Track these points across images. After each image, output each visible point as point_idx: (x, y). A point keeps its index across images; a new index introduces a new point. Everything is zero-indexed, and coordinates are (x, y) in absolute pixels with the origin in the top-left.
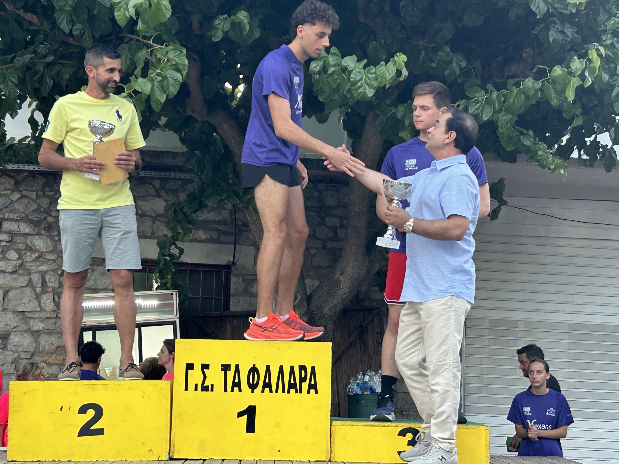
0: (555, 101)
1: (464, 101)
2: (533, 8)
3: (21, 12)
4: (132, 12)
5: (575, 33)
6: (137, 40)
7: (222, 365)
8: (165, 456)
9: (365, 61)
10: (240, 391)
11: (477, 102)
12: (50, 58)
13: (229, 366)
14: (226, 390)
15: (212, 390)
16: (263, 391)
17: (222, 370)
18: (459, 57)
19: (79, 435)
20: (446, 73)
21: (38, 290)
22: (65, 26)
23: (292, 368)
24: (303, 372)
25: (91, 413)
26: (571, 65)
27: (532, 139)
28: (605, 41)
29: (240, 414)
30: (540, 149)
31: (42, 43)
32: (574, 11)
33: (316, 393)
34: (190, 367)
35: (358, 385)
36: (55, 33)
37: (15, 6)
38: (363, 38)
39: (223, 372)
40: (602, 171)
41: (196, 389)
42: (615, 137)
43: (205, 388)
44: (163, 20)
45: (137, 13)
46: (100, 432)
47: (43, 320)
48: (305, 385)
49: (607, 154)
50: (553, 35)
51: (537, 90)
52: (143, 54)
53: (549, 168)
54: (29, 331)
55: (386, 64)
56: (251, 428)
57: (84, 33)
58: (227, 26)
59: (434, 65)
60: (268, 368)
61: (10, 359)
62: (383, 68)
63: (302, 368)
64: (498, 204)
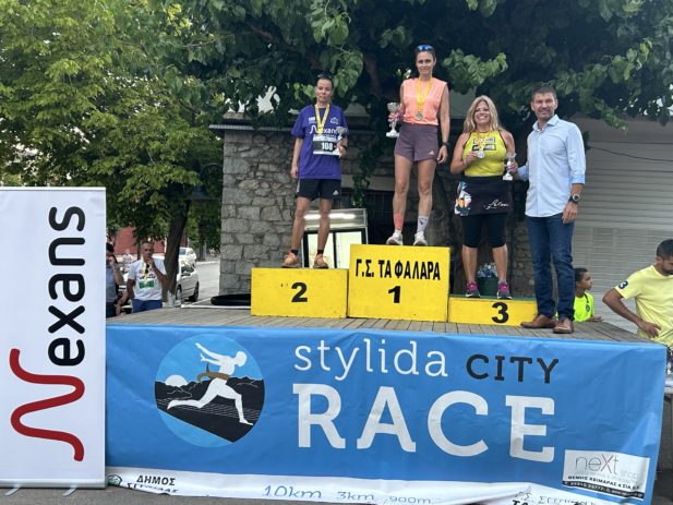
0: (616, 80)
1: (553, 80)
3: (261, 32)
7: (379, 261)
8: (344, 316)
9: (479, 59)
10: (390, 277)
11: (562, 81)
13: (384, 261)
14: (381, 276)
15: (373, 276)
16: (405, 277)
17: (379, 263)
18: (551, 50)
19: (293, 301)
21: (281, 207)
23: (423, 263)
24: (430, 266)
25: (299, 288)
26: (627, 55)
27: (603, 106)
28: (657, 35)
29: (390, 291)
30: (608, 112)
31: (276, 50)
32: (631, 17)
33: (439, 279)
34: (359, 261)
35: (483, 271)
36: (282, 44)
37: (257, 28)
39: (380, 265)
41: (363, 275)
43: (368, 275)
46: (305, 300)
47: (285, 226)
48: (432, 274)
49: (663, 113)
51: (603, 73)
53: (615, 126)
55: (493, 60)
56: (397, 300)
57: (300, 43)
60: (408, 263)
62: (491, 64)
63: (430, 263)
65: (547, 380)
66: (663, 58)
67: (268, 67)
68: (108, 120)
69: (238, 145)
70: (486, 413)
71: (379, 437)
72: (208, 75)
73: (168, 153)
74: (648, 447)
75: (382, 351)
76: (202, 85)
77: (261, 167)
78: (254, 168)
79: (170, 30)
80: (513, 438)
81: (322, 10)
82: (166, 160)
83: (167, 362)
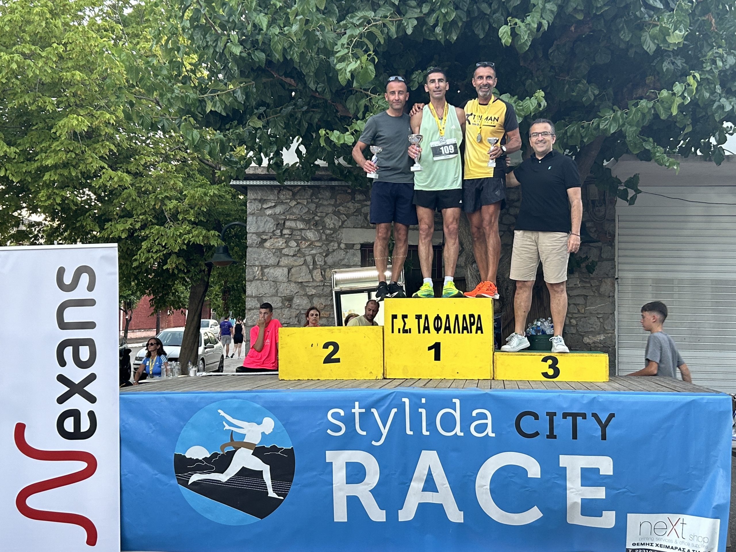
0: (664, 116)
1: (597, 119)
2: (645, 48)
3: (283, 78)
4: (348, 75)
5: (684, 62)
6: (361, 92)
7: (416, 315)
8: (380, 377)
9: (516, 97)
10: (429, 332)
11: (606, 119)
12: (305, 108)
13: (421, 316)
14: (419, 332)
15: (410, 332)
16: (445, 332)
17: (416, 318)
18: (593, 87)
19: (324, 363)
20: (584, 99)
21: (311, 267)
22: (312, 86)
23: (464, 317)
24: (472, 319)
25: (331, 348)
26: (674, 89)
27: (652, 144)
28: (705, 68)
29: (430, 348)
30: (658, 151)
31: (300, 98)
32: (676, 49)
33: (482, 332)
34: (394, 317)
35: (533, 329)
36: (306, 91)
37: (278, 74)
38: (524, 78)
39: (417, 320)
40: (714, 164)
41: (399, 332)
42: (719, 139)
43: (405, 331)
44: (370, 80)
45: (352, 76)
46: (338, 360)
47: (315, 287)
48: (474, 328)
49: (717, 152)
50: (666, 66)
51: (650, 109)
52: (363, 102)
53: (665, 165)
54: (306, 295)
55: (530, 98)
56: (437, 357)
57: (325, 89)
58: (421, 79)
59: (574, 94)
60: (448, 317)
61: (294, 315)
62: (528, 102)
63: (471, 316)
64: (634, 193)
65: (604, 437)
66: (713, 92)
67: (291, 115)
68: (121, 179)
69: (262, 201)
70: (539, 476)
71: (422, 507)
72: (227, 127)
73: (186, 212)
74: (718, 508)
75: (423, 411)
76: (222, 136)
77: (288, 224)
78: (281, 225)
79: (186, 80)
80: (569, 502)
81: (346, 51)
82: (184, 219)
83: (187, 432)
